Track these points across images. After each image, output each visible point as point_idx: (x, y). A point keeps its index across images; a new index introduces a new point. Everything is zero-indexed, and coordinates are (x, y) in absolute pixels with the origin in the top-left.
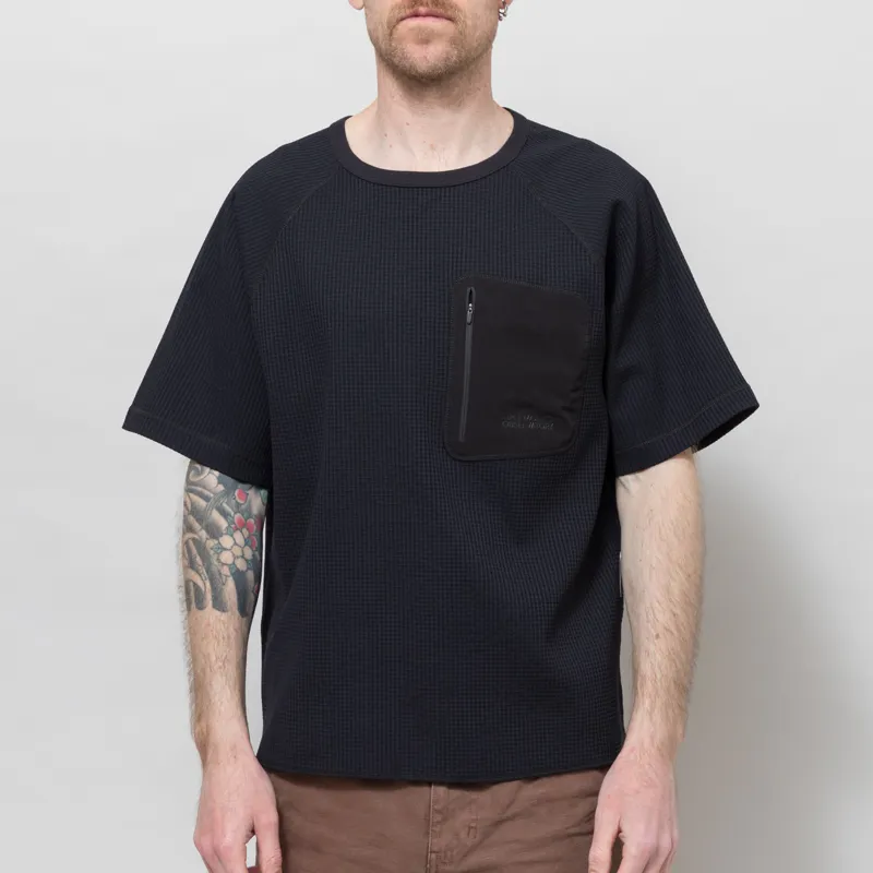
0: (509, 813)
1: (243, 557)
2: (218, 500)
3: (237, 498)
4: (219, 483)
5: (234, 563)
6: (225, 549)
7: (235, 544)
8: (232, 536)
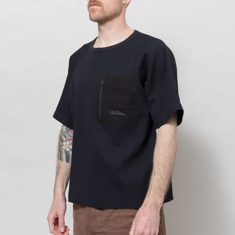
0: (110, 218)
1: (69, 148)
2: (64, 133)
3: (70, 133)
4: (65, 129)
5: (66, 149)
6: (64, 145)
7: (67, 144)
8: (66, 142)
